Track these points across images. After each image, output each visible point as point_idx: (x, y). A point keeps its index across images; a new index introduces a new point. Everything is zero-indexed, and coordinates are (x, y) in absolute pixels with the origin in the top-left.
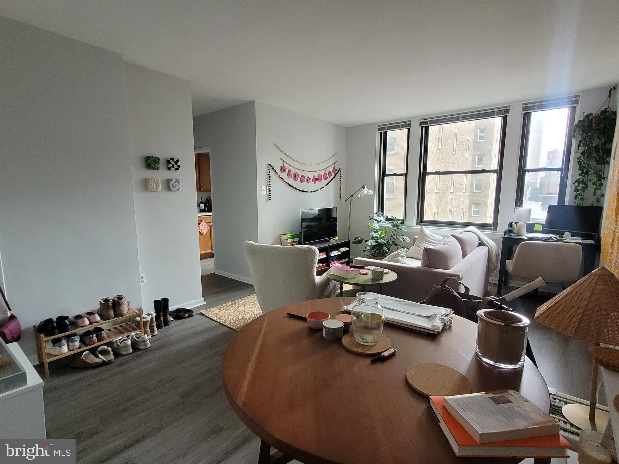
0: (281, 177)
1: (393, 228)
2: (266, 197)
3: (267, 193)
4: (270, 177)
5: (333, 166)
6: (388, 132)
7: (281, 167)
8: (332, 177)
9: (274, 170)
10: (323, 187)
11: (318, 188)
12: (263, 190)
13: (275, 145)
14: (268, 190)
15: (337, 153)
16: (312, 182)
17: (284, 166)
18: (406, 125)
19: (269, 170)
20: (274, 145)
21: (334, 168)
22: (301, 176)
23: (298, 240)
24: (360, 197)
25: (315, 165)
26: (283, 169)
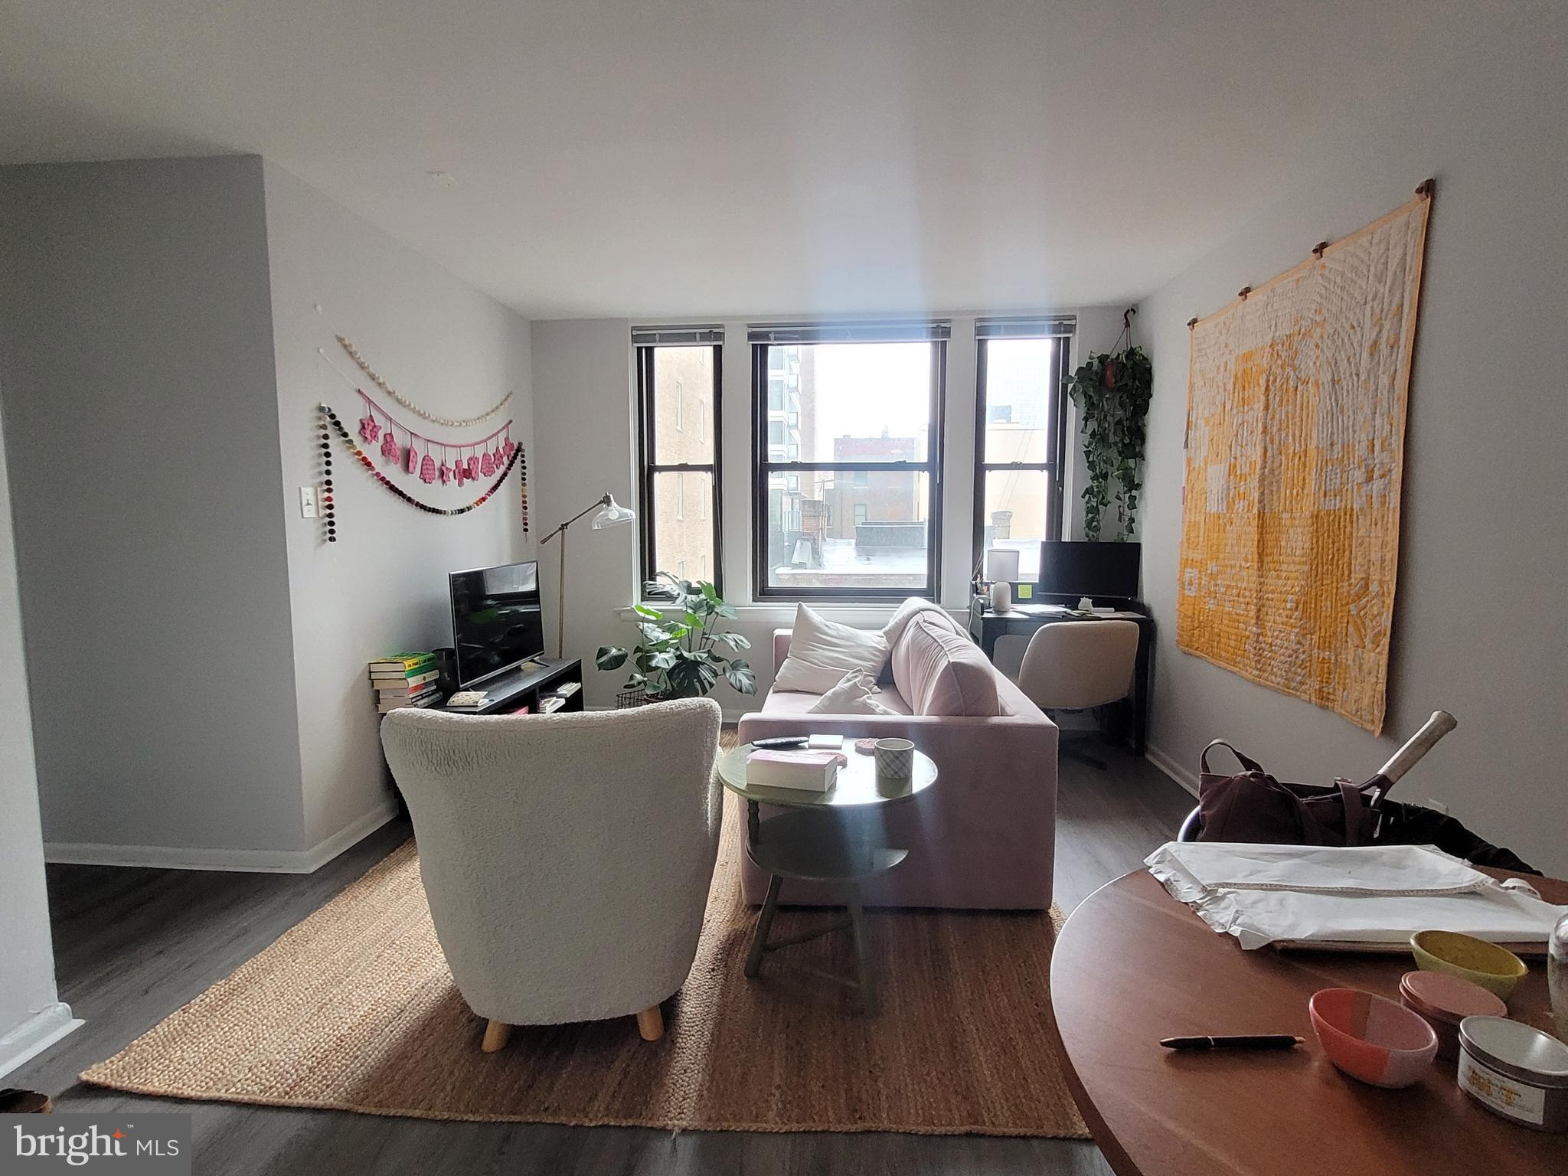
0: (364, 459)
1: (695, 613)
2: (318, 529)
3: (321, 515)
4: (328, 455)
5: (502, 436)
6: (655, 349)
7: (361, 420)
8: (503, 468)
9: (341, 429)
10: (484, 499)
11: (471, 503)
12: (304, 502)
13: (340, 339)
14: (320, 503)
15: (511, 393)
16: (453, 482)
17: (373, 421)
18: (712, 335)
19: (324, 427)
20: (335, 340)
21: (507, 439)
22: (424, 459)
23: (437, 677)
24: (596, 528)
25: (461, 425)
26: (367, 428)
